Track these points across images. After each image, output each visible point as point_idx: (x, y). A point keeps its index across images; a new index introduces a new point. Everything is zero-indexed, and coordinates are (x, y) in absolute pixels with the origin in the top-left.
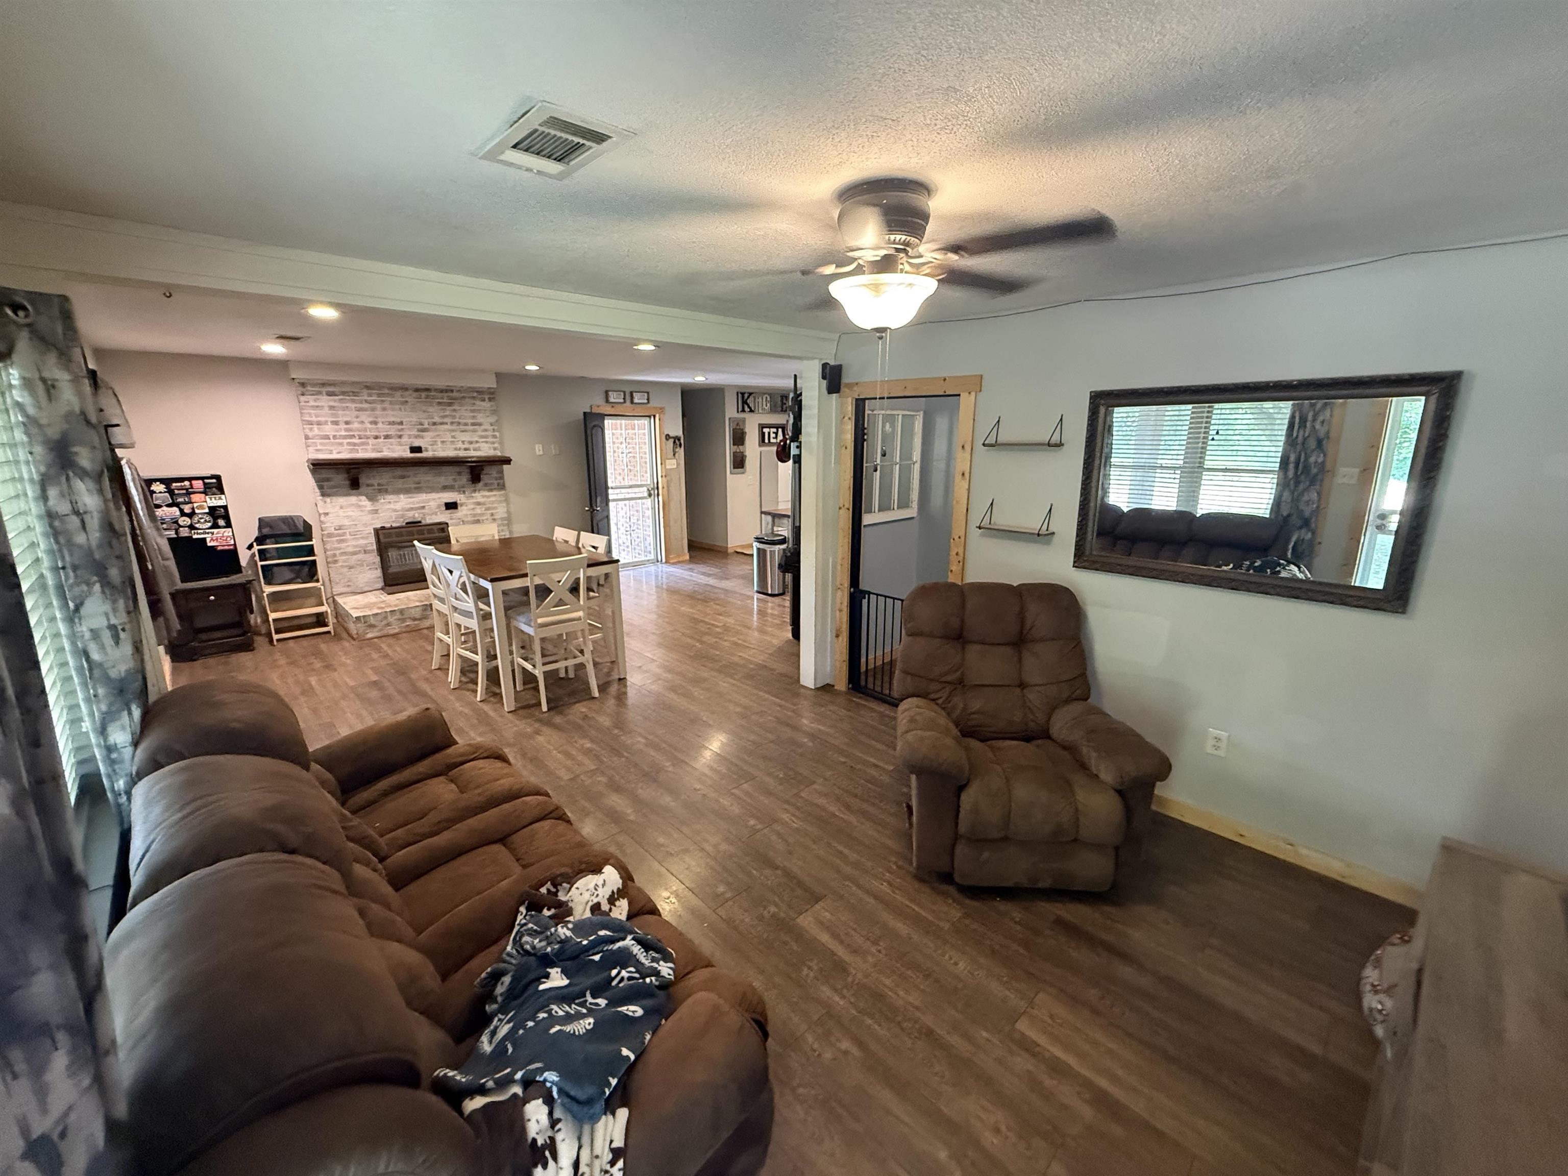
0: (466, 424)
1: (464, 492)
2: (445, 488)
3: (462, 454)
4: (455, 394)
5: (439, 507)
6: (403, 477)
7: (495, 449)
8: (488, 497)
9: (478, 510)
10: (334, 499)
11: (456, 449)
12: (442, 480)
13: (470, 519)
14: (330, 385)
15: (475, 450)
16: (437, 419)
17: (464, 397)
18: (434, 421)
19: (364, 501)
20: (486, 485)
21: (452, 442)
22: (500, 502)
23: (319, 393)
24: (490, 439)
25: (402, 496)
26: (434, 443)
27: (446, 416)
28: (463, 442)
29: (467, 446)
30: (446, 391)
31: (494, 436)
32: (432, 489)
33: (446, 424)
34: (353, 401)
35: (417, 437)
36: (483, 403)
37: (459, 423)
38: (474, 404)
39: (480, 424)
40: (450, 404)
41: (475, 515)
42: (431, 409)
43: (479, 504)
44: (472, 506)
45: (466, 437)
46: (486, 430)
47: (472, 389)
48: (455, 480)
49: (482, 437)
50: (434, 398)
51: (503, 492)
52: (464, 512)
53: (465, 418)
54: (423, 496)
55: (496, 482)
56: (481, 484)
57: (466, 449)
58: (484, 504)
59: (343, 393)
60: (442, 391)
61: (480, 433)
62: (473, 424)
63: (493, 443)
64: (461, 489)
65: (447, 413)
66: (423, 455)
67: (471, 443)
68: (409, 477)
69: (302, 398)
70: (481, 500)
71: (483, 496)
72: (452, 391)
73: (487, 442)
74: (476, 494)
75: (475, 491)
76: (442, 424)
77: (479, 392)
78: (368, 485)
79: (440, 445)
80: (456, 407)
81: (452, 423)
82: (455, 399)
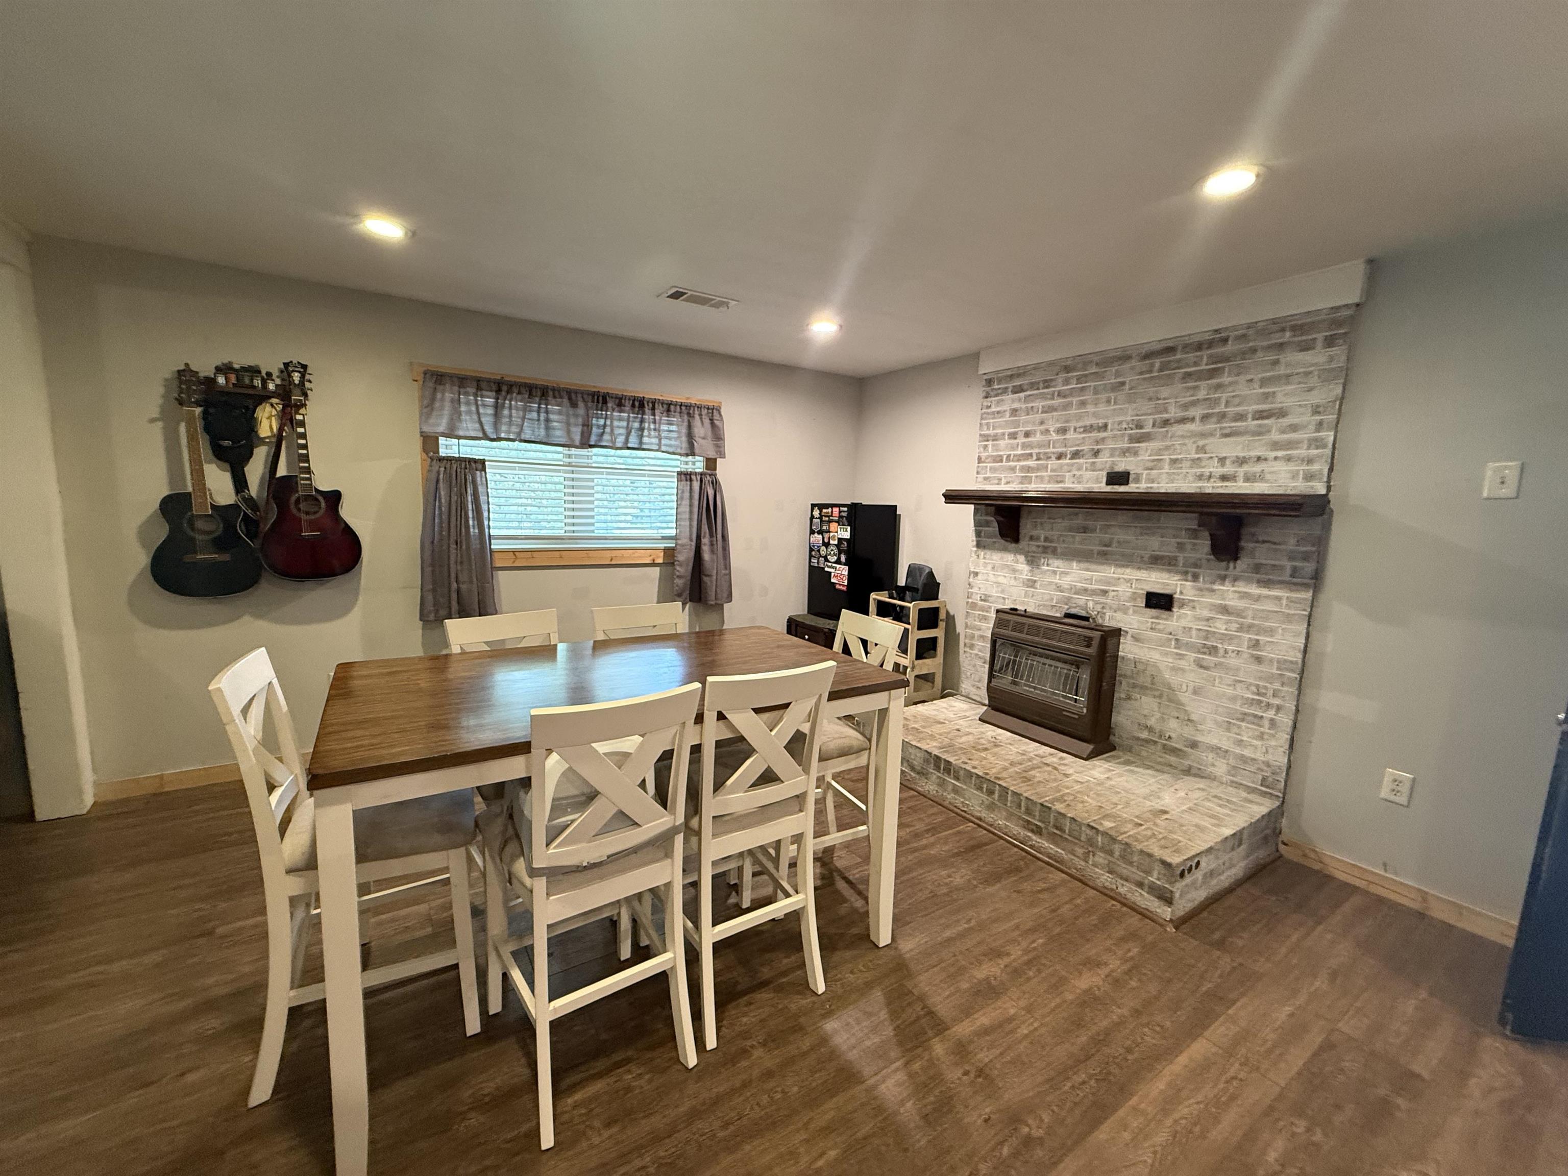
0: (1241, 417)
1: (1195, 578)
2: (1156, 561)
3: (1209, 487)
4: (1230, 348)
5: (1134, 596)
6: (1085, 530)
7: (1309, 477)
8: (1258, 599)
9: (1220, 626)
11: (1200, 477)
12: (1154, 544)
13: (1194, 640)
14: (1019, 375)
15: (1247, 479)
16: (1173, 412)
17: (1254, 350)
18: (1166, 416)
19: (1021, 565)
20: (1257, 568)
21: (1196, 462)
22: (1289, 618)
23: (1005, 391)
24: (1301, 452)
25: (1074, 564)
26: (1156, 464)
27: (1194, 403)
28: (1222, 460)
29: (1228, 469)
30: (1211, 344)
31: (1318, 443)
32: (1127, 560)
33: (1193, 419)
34: (1043, 397)
35: (1124, 452)
36: (1307, 357)
37: (1223, 416)
38: (1276, 363)
39: (1282, 413)
40: (1212, 374)
41: (1208, 635)
42: (1165, 392)
43: (1225, 610)
44: (1206, 613)
45: (1232, 448)
46: (1294, 428)
47: (1279, 325)
48: (1181, 547)
49: (1276, 446)
50: (1179, 365)
51: (1309, 595)
52: (1184, 623)
53: (1243, 400)
54: (1110, 572)
55: (1288, 565)
56: (1242, 564)
57: (1224, 478)
58: (1239, 613)
59: (1034, 386)
60: (1199, 346)
61: (1275, 436)
62: (1260, 415)
63: (1310, 461)
64: (1191, 572)
65: (1202, 394)
66: (1132, 487)
67: (1241, 461)
68: (1093, 531)
69: (986, 403)
70: (1233, 602)
71: (1244, 596)
72: (1225, 340)
73: (1289, 459)
74: (1227, 587)
75: (1223, 578)
76: (1183, 421)
77: (1298, 329)
78: (1031, 538)
79: (1167, 468)
80: (1226, 379)
81: (1205, 418)
82: (1227, 360)
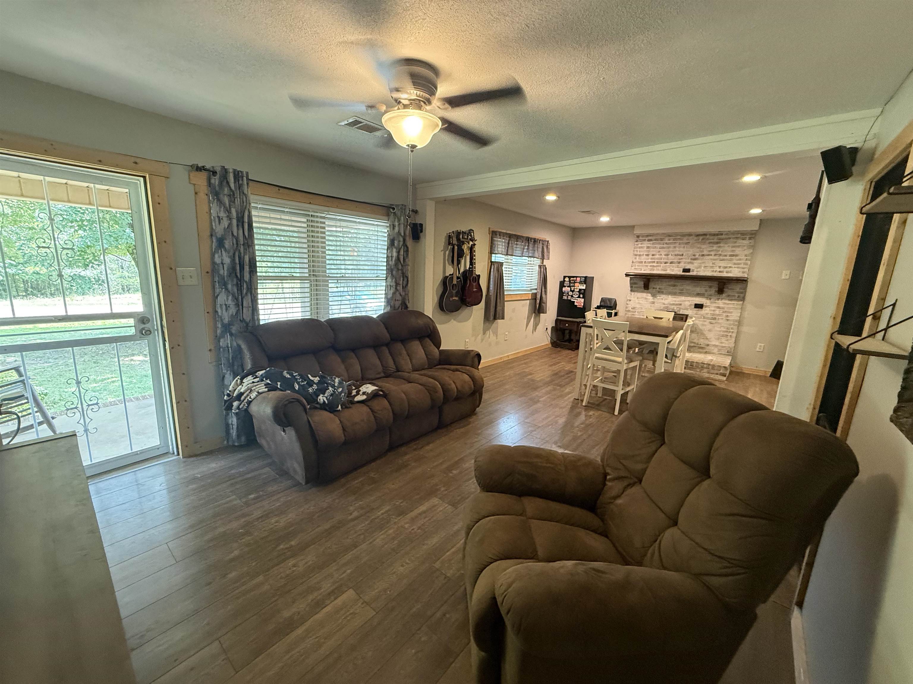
0: (726, 256)
1: (710, 299)
2: (698, 295)
3: (715, 274)
4: (723, 237)
5: (691, 305)
6: (674, 286)
7: (744, 272)
8: (728, 304)
9: (717, 312)
10: (636, 293)
11: (713, 271)
12: (698, 290)
13: (709, 316)
14: (650, 236)
15: (727, 272)
16: (705, 253)
17: (730, 238)
18: (703, 253)
19: (649, 297)
20: (729, 296)
21: (712, 267)
22: (736, 309)
23: (645, 240)
24: (742, 266)
25: (670, 296)
26: (700, 267)
27: (712, 251)
28: (720, 267)
29: (721, 269)
30: (717, 235)
31: (746, 264)
32: (689, 294)
33: (711, 255)
34: (660, 244)
35: (689, 263)
36: (744, 242)
37: (720, 255)
38: (735, 242)
39: (737, 256)
40: (717, 243)
41: (713, 315)
42: (703, 246)
43: (719, 307)
44: (713, 309)
45: (722, 264)
46: (740, 260)
47: (738, 232)
48: (706, 291)
49: (735, 264)
50: (708, 239)
51: (741, 302)
52: (706, 312)
53: (726, 251)
54: (683, 298)
55: (737, 295)
56: (724, 295)
57: (720, 272)
58: (723, 308)
59: (656, 240)
60: (714, 235)
61: (735, 261)
62: (731, 256)
63: (744, 268)
64: (709, 297)
65: (714, 248)
66: (691, 274)
67: (726, 267)
68: (677, 286)
69: (636, 243)
70: (721, 305)
71: (725, 303)
72: (722, 234)
73: (738, 268)
74: (720, 301)
75: (718, 299)
76: (708, 255)
77: (743, 234)
78: (654, 288)
79: (703, 268)
80: (722, 245)
81: (715, 255)
82: (722, 239)
